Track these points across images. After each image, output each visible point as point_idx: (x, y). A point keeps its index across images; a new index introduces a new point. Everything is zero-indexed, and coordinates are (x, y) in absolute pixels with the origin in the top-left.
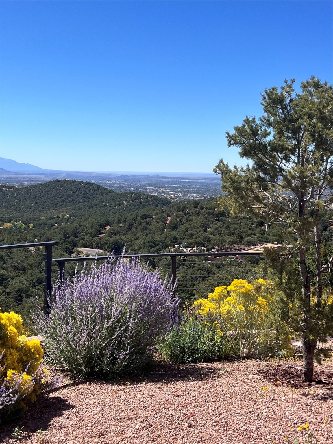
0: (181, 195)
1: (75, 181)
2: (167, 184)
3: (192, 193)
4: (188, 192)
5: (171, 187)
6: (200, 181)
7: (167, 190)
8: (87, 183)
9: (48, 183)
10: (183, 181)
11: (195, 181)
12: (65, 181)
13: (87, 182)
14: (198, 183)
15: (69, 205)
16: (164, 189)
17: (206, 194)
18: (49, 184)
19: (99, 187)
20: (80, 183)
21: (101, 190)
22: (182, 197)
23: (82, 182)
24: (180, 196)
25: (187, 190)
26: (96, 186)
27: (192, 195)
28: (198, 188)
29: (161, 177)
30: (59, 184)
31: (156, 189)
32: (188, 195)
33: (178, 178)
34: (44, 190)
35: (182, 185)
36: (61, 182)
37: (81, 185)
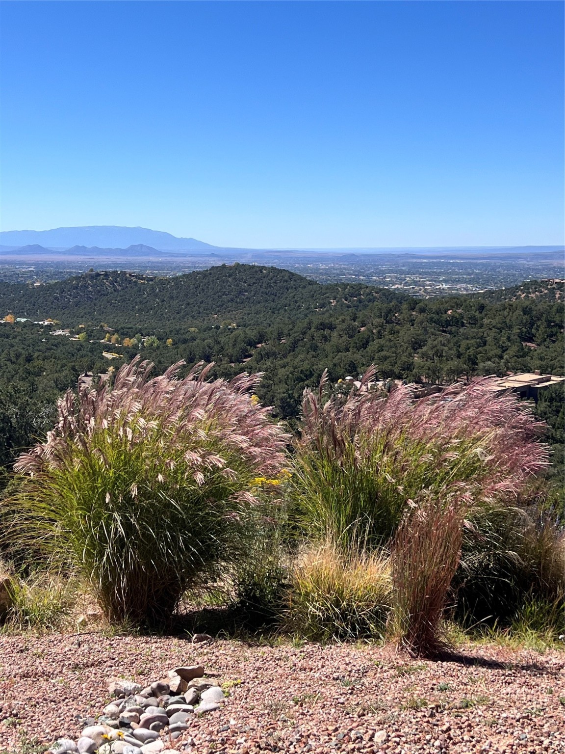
0: (445, 286)
1: (254, 267)
2: (423, 268)
3: (466, 282)
4: (459, 281)
5: (428, 272)
6: (481, 261)
7: (421, 278)
8: (273, 269)
9: (210, 270)
10: (451, 261)
11: (472, 261)
12: (238, 266)
13: (272, 267)
14: (478, 265)
15: (241, 308)
16: (417, 277)
17: (489, 284)
18: (212, 272)
19: (292, 275)
20: (261, 269)
21: (295, 280)
22: (446, 290)
23: (264, 268)
24: (443, 289)
25: (456, 278)
26: (287, 274)
27: (464, 285)
28: (477, 274)
29: (414, 256)
30: (228, 271)
31: (403, 276)
32: (458, 287)
33: (443, 256)
34: (202, 282)
35: (449, 269)
36: (231, 268)
37: (262, 272)
